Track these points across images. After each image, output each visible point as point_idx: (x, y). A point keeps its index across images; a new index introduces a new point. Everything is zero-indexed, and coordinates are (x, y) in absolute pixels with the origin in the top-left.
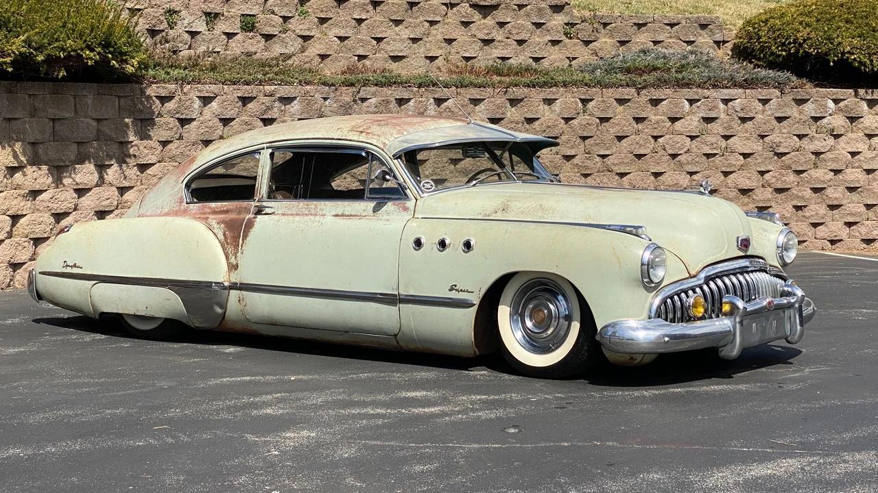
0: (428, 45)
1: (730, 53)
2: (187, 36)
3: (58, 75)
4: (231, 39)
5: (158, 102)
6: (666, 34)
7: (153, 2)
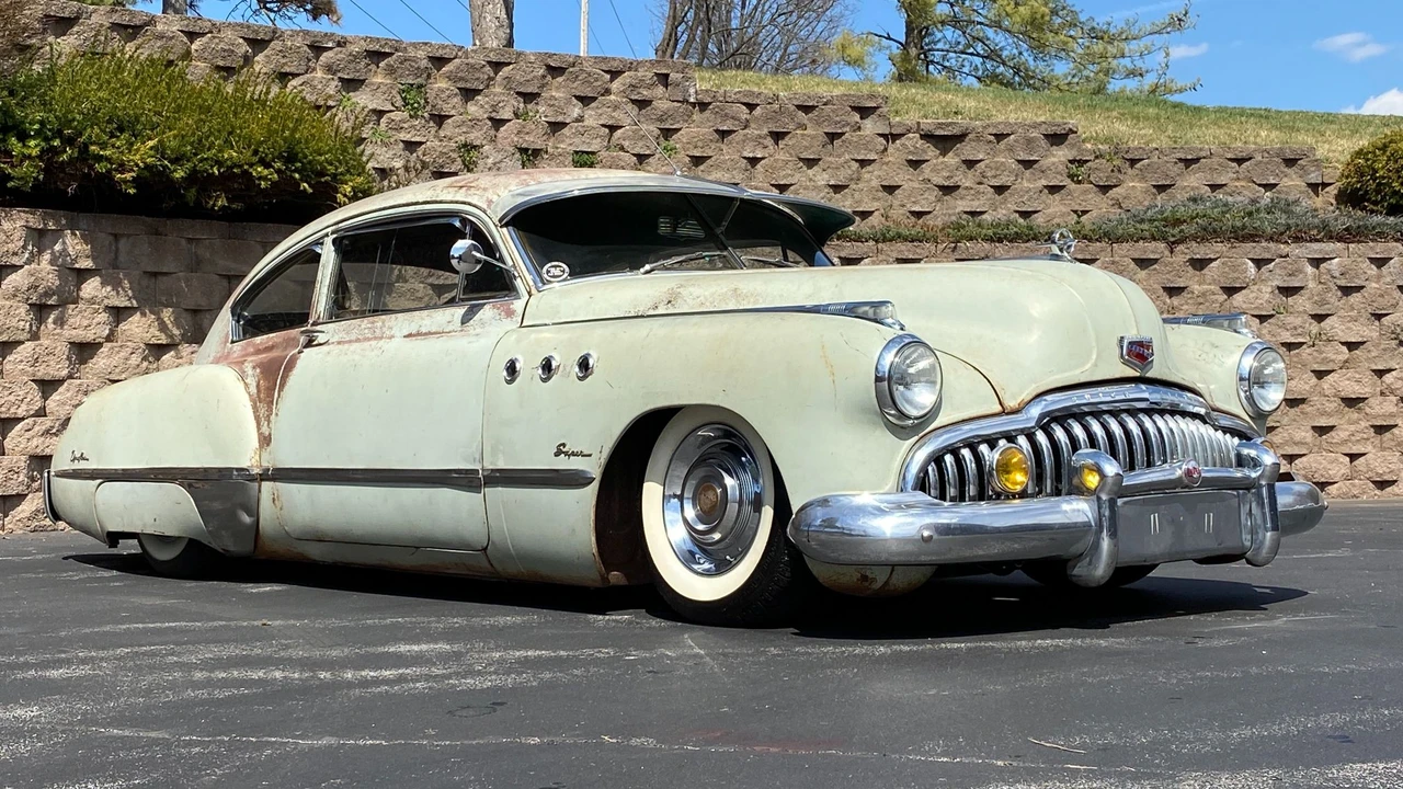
0: (857, 195)
1: (1334, 202)
3: (214, 205)
6: (1231, 175)
7: (442, 134)
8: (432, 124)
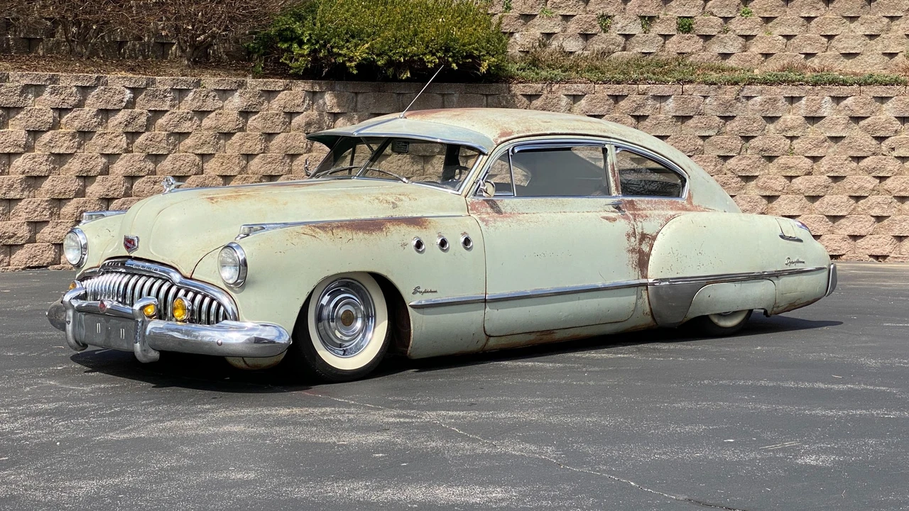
0: (886, 41)
2: (621, 40)
3: (402, 77)
4: (668, 39)
5: (524, 100)
7: (588, 8)
8: (580, 2)
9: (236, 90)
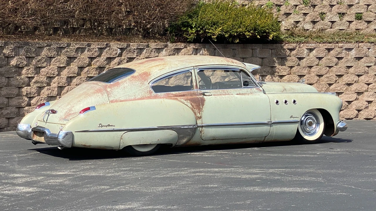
4: (351, 23)
5: (288, 51)
7: (315, 10)
8: (312, 7)
9: (164, 48)
